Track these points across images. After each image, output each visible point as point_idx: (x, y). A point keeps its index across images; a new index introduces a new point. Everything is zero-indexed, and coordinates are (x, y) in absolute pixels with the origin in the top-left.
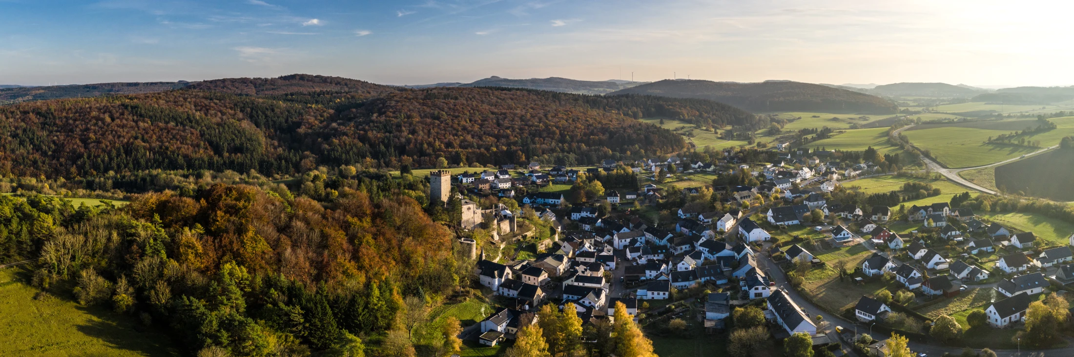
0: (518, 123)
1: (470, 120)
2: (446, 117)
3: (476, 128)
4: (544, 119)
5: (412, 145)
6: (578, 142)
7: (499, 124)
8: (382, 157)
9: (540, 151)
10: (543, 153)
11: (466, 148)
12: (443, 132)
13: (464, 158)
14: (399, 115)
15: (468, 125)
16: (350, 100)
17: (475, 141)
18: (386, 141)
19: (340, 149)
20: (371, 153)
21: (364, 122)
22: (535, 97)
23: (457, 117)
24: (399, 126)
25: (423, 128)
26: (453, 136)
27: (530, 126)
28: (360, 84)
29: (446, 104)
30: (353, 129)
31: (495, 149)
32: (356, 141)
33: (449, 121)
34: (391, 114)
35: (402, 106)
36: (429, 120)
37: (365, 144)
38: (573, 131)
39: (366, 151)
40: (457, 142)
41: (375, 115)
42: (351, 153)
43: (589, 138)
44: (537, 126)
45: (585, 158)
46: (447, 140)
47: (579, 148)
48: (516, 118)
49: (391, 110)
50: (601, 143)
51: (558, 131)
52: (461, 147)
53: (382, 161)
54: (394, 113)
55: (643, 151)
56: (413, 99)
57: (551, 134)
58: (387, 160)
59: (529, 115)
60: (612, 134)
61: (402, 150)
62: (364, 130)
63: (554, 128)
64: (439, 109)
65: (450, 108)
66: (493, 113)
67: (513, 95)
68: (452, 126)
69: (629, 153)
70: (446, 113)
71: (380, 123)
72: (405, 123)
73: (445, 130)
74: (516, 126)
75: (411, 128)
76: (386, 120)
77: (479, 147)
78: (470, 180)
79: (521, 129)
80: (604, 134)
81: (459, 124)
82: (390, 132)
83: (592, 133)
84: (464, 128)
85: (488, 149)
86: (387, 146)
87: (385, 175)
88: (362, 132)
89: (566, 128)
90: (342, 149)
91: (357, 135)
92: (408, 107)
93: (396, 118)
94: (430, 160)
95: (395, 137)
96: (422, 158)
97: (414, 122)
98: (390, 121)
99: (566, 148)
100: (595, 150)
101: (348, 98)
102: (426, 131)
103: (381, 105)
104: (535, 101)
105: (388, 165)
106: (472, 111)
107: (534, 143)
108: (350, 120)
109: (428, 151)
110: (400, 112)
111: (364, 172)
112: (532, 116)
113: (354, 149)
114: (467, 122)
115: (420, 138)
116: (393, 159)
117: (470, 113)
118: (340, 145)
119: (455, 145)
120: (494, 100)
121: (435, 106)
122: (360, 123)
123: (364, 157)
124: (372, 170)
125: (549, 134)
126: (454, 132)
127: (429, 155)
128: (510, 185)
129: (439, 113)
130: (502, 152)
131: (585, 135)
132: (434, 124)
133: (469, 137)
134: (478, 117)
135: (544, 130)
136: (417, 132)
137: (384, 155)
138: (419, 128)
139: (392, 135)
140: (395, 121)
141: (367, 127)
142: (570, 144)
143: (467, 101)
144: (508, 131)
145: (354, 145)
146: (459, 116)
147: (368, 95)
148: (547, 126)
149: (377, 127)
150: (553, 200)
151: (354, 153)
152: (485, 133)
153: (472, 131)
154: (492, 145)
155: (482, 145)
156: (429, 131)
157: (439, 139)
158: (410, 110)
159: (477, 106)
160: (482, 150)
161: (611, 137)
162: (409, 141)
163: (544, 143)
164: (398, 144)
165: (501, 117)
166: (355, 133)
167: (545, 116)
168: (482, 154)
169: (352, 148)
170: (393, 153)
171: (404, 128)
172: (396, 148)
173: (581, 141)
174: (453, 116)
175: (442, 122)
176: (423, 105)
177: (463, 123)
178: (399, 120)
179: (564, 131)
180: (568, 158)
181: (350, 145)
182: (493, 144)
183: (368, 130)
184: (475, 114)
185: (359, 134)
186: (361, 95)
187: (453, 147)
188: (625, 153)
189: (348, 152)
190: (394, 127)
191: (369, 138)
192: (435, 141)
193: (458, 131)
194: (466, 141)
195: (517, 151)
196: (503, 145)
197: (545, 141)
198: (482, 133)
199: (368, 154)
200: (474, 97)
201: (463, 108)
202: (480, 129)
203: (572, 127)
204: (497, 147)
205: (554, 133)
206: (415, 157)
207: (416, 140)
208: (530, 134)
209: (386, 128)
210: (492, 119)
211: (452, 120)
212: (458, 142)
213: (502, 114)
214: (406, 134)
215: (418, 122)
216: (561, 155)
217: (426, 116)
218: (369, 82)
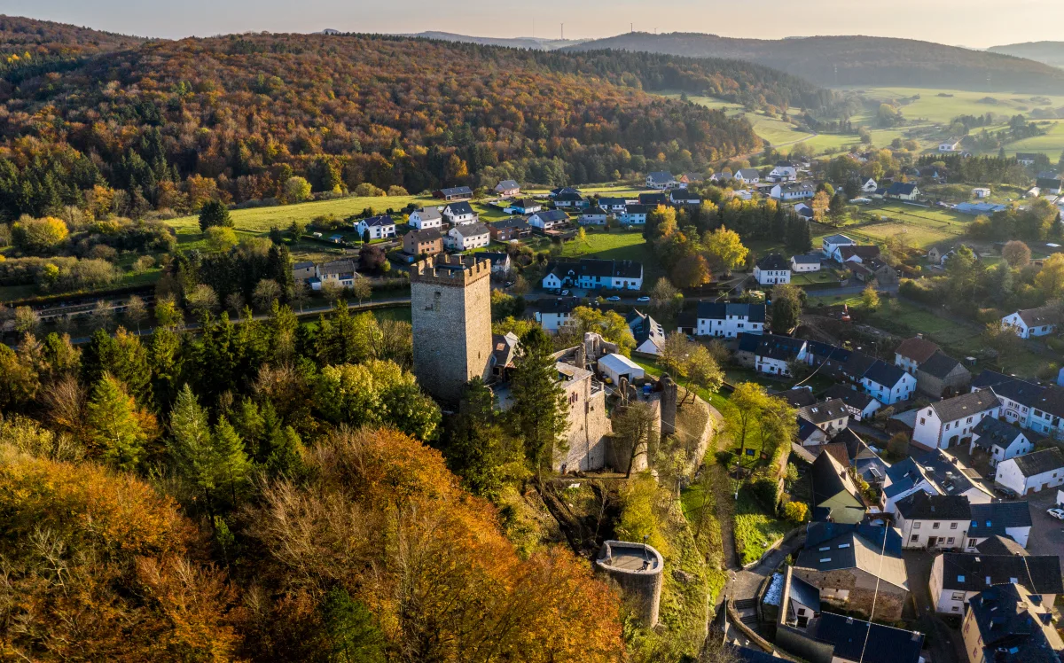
0: (436, 100)
1: (338, 95)
2: (282, 86)
3: (353, 108)
4: (486, 90)
5: (211, 151)
6: (565, 134)
7: (397, 100)
8: (139, 181)
9: (495, 154)
10: (501, 159)
11: (339, 153)
12: (281, 118)
13: (337, 174)
14: (173, 84)
15: (334, 102)
16: (48, 57)
17: (355, 136)
18: (145, 144)
19: (14, 171)
20: (105, 174)
21: (82, 102)
22: (449, 52)
23: (308, 87)
24: (174, 109)
25: (235, 112)
26: (306, 126)
27: (462, 104)
28: (73, 32)
29: (280, 61)
30: (52, 117)
31: (402, 153)
32: (62, 147)
33: (291, 95)
34: (154, 83)
35: (181, 65)
36: (246, 95)
37: (87, 153)
38: (549, 114)
39: (92, 171)
40: (315, 141)
41: (112, 85)
42: (49, 178)
43: (583, 129)
44: (477, 104)
45: (582, 166)
46: (294, 136)
47: (568, 148)
48: (432, 90)
49: (152, 73)
50: (605, 137)
51: (520, 114)
52: (326, 149)
53: (138, 192)
54: (161, 79)
55: (687, 152)
56: (204, 51)
57: (508, 120)
58: (152, 188)
59: (454, 84)
60: (625, 120)
61: (187, 163)
62: (83, 118)
63: (513, 109)
64: (267, 71)
65: (289, 70)
66: (381, 79)
67: (407, 47)
68: (299, 106)
69: (662, 156)
70: (283, 78)
71: (127, 101)
72: (188, 100)
73: (284, 113)
74: (436, 105)
75: (206, 112)
76: (141, 96)
77: (367, 149)
78: (386, 230)
79: (445, 110)
80: (609, 120)
81: (314, 102)
82: (154, 123)
83: (587, 119)
84: (328, 110)
85: (387, 153)
86: (148, 156)
87: (158, 235)
88: (78, 125)
89: (535, 107)
90: (21, 168)
91: (63, 133)
92: (194, 67)
93: (167, 89)
94: (259, 182)
95: (170, 132)
96: (241, 179)
97: (213, 100)
98: (152, 97)
99: (544, 148)
100: (601, 152)
101: (42, 54)
102: (241, 118)
103: (127, 64)
104: (450, 58)
105: (155, 201)
106: (337, 76)
107: (481, 139)
108: (44, 97)
109: (252, 162)
110: (176, 78)
111: (93, 230)
112: (462, 86)
113: (59, 168)
114: (330, 98)
115: (229, 133)
116: (168, 184)
117: (334, 79)
118: (13, 160)
119: (314, 146)
120: (375, 55)
121: (258, 66)
122: (73, 104)
123: (87, 184)
124: (116, 222)
125: (504, 119)
126: (307, 118)
127: (256, 171)
128: (487, 240)
129: (267, 79)
130: (417, 158)
131: (573, 120)
132: (258, 103)
133: (340, 129)
134: (352, 87)
135: (492, 112)
136: (221, 121)
137: (141, 177)
138: (226, 110)
139: (158, 128)
140: (165, 97)
141: (91, 113)
142: (549, 139)
143: (322, 56)
144: (422, 115)
145: (58, 156)
146: (312, 86)
147: (94, 48)
148: (496, 104)
149: (120, 111)
150: (622, 280)
151: (57, 176)
152: (373, 120)
153: (344, 115)
154: (394, 145)
155: (371, 145)
156: (249, 118)
157: (274, 133)
158: (199, 74)
159: (345, 66)
160: (376, 155)
161: (623, 127)
162: (203, 142)
163: (497, 139)
164: (177, 149)
165: (400, 87)
166: (57, 128)
167: (486, 84)
168: (376, 164)
169: (51, 165)
170: (167, 173)
171: (187, 113)
172: (172, 158)
173: (567, 134)
174: (299, 85)
175: (275, 99)
176: (229, 64)
177: (322, 98)
178: (174, 95)
179: (533, 114)
180: (552, 167)
181: (44, 157)
182: (397, 141)
183: (96, 119)
184: (344, 80)
185: (70, 130)
186: (74, 51)
187: (309, 151)
188: (655, 156)
189: (41, 178)
190: (163, 110)
191: (97, 136)
192: (266, 140)
193: (314, 116)
194: (337, 137)
195: (448, 156)
196: (416, 142)
197: (501, 135)
198: (368, 118)
199: (98, 176)
200: (333, 50)
201: (317, 70)
202: (362, 110)
203: (546, 105)
204: (405, 147)
205: (514, 118)
206: (223, 177)
207: (221, 139)
208: (466, 119)
209: (142, 112)
210: (383, 91)
211: (298, 93)
212: (318, 138)
213: (399, 81)
214: (194, 125)
215: (222, 99)
216: (537, 162)
217: (238, 86)
218: (95, 29)
